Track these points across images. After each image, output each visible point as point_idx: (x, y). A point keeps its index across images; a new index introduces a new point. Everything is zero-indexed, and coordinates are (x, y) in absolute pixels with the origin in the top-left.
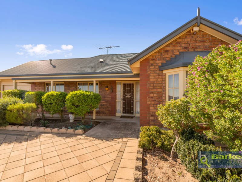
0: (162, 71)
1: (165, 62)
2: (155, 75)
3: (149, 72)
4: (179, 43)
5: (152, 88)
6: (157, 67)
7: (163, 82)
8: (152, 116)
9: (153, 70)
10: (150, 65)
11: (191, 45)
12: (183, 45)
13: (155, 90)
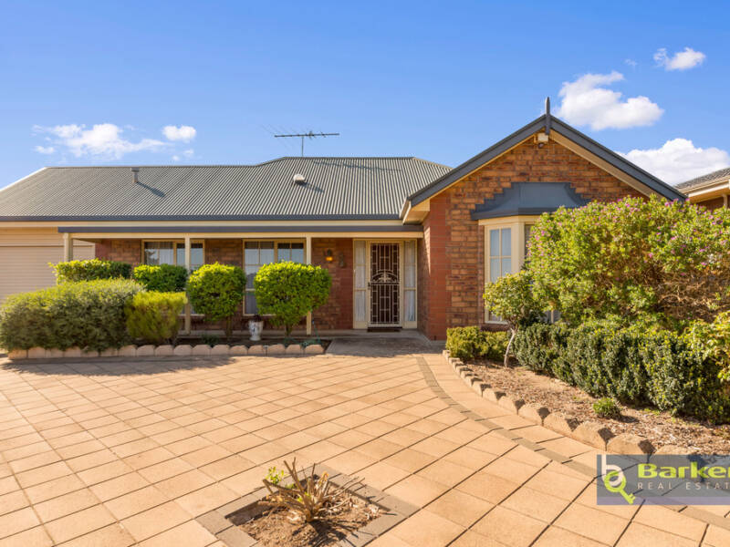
0: (477, 220)
1: (482, 201)
2: (463, 228)
3: (449, 223)
4: (511, 163)
5: (457, 255)
6: (467, 212)
7: (479, 244)
8: (456, 316)
9: (457, 217)
10: (453, 207)
11: (533, 169)
12: (517, 168)
13: (463, 261)
